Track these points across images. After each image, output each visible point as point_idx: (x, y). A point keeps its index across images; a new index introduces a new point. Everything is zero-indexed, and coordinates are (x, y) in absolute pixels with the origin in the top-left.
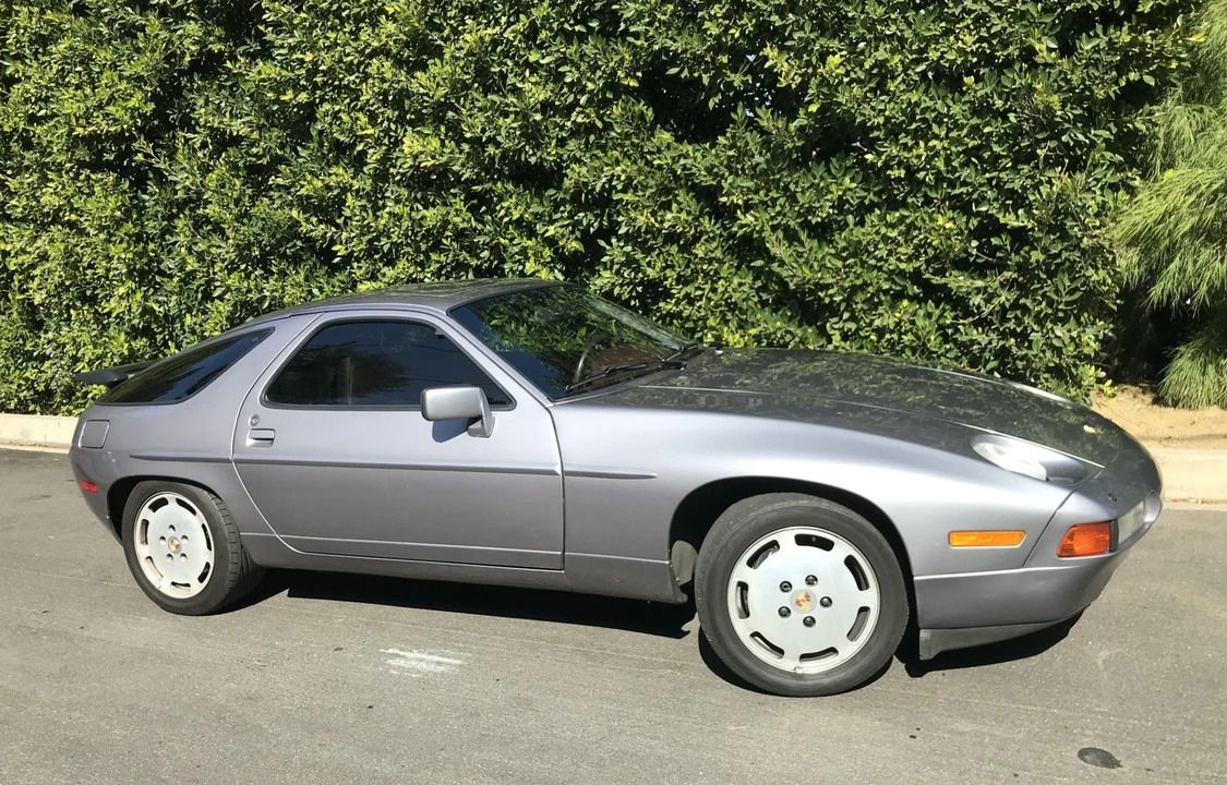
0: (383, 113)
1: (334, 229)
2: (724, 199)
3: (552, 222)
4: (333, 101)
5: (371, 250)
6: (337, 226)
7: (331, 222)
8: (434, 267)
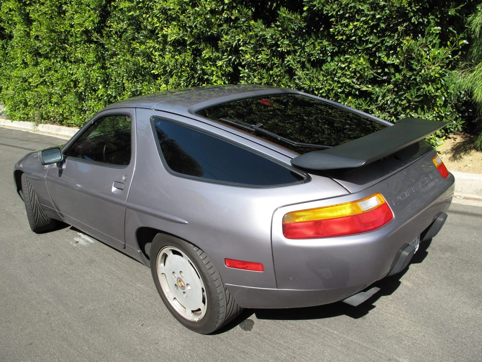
0: (161, 17)
1: (153, 64)
2: (279, 49)
3: (221, 60)
4: (146, 13)
5: (165, 72)
6: (155, 63)
7: (152, 62)
8: (184, 78)
